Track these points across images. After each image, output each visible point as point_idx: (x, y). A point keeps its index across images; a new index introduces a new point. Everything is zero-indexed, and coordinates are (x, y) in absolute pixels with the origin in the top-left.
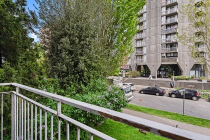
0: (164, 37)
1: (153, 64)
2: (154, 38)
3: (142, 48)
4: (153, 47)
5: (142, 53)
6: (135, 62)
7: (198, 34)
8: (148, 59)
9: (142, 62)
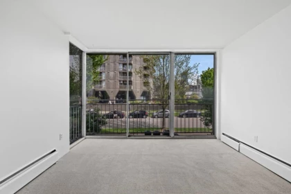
0: (121, 67)
1: (112, 90)
2: (112, 65)
3: (101, 73)
4: (112, 74)
5: (101, 78)
6: (93, 88)
7: (145, 68)
8: (108, 85)
9: (101, 87)
